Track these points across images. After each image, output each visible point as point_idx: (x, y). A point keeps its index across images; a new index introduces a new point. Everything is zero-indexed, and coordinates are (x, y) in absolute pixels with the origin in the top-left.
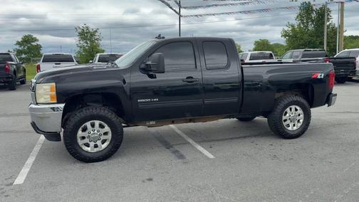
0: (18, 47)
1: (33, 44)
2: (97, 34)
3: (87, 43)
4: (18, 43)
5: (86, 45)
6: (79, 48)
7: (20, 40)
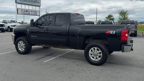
0: (106, 19)
1: (112, 18)
2: (127, 13)
3: (122, 17)
4: (106, 18)
5: (121, 17)
6: (119, 19)
7: (107, 16)
